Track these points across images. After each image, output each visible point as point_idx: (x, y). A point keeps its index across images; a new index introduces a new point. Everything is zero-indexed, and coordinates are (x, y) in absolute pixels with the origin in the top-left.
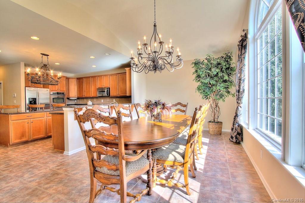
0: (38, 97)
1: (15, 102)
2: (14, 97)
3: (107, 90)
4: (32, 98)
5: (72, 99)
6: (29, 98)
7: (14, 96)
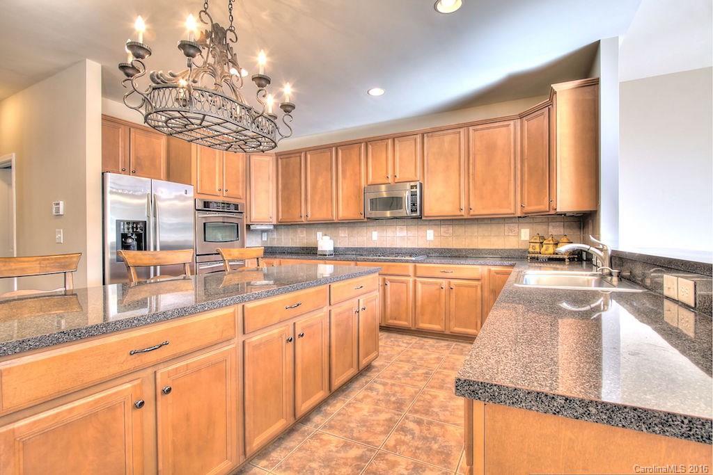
0: (152, 219)
1: (60, 236)
2: (59, 216)
3: (414, 195)
4: (128, 223)
5: (259, 227)
6: (118, 223)
7: (58, 209)
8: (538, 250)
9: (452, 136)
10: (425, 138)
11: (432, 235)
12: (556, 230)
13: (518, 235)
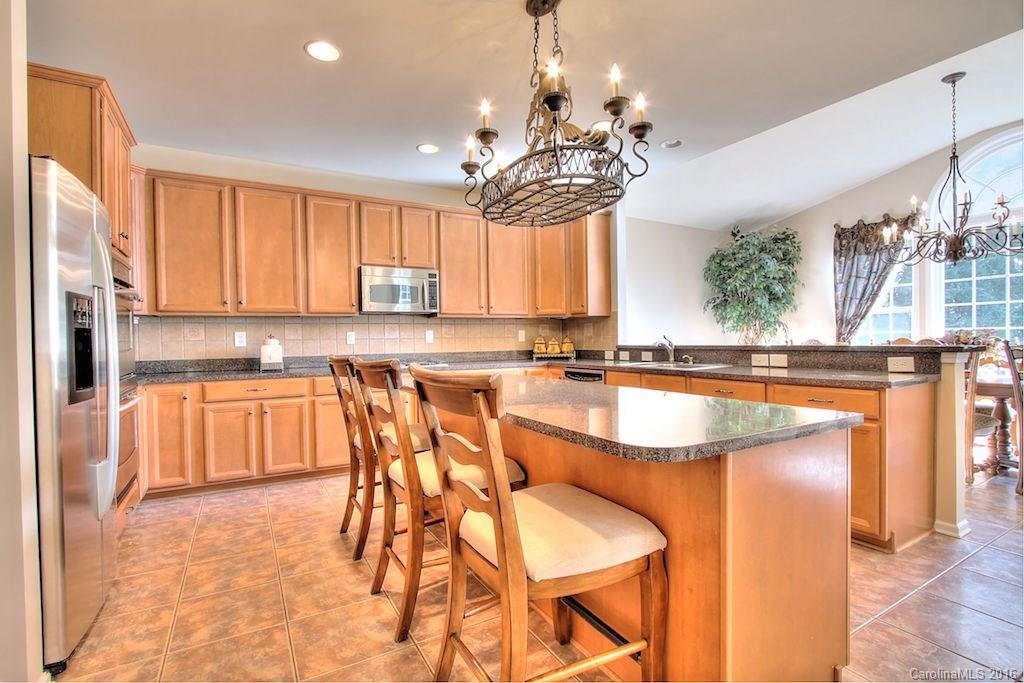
3: (432, 286)
8: (544, 350)
9: (471, 222)
10: (442, 218)
11: (432, 337)
12: (545, 331)
13: (516, 337)
